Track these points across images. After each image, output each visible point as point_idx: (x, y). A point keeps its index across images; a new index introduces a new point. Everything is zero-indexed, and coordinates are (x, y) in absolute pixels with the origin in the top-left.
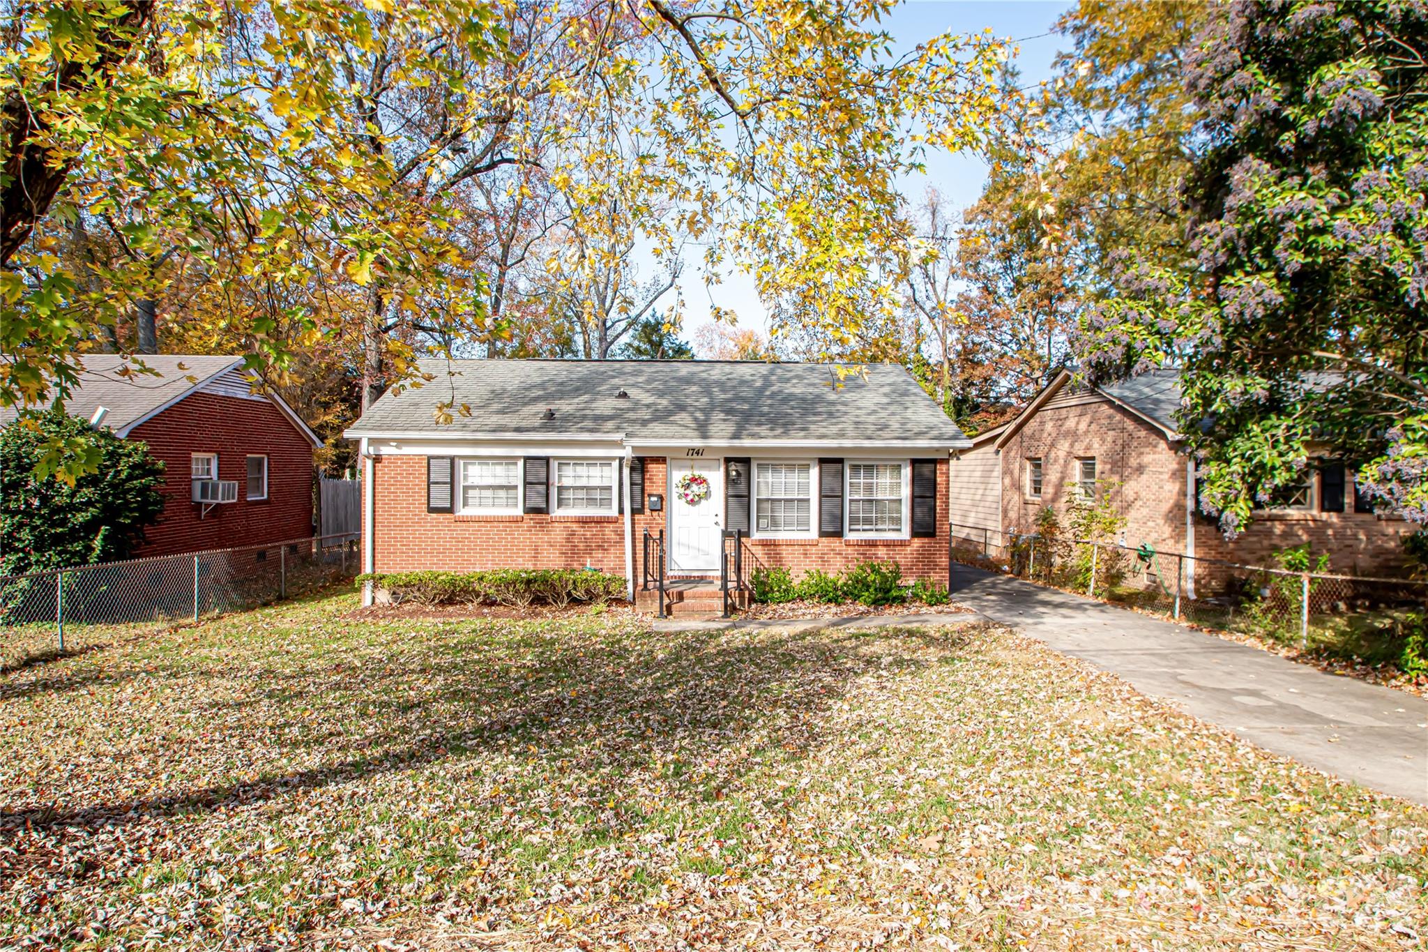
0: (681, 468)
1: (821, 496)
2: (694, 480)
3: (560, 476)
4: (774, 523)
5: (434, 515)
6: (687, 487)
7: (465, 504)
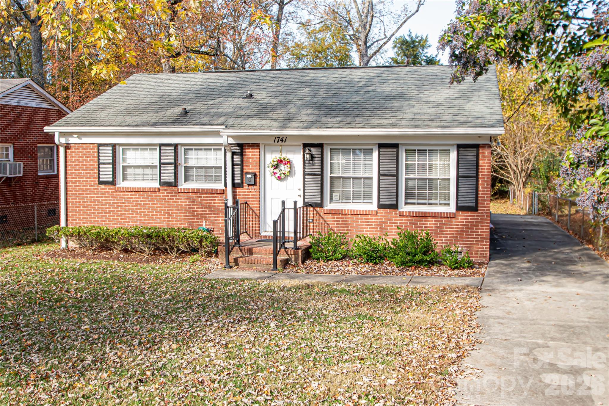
0: (272, 152)
1: (380, 175)
2: (280, 161)
3: (186, 159)
4: (345, 197)
5: (103, 187)
6: (276, 167)
7: (124, 179)
